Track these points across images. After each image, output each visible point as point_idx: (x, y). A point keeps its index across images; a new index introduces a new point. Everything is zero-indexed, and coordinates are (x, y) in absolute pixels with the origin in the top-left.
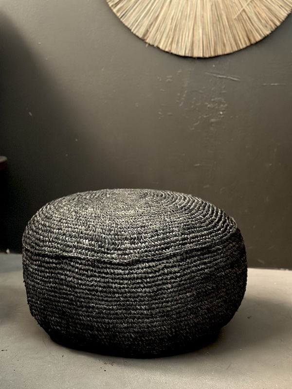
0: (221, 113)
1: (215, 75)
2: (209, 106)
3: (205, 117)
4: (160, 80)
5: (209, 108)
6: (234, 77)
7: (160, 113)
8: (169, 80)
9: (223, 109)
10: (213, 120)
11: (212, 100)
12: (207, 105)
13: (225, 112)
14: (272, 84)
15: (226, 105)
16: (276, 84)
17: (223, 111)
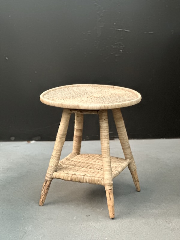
0: (121, 51)
1: (116, 29)
2: (114, 47)
3: (112, 53)
4: (84, 33)
5: (114, 48)
6: (127, 30)
7: (85, 53)
8: (89, 33)
9: (122, 48)
10: (116, 55)
11: (116, 43)
12: (112, 47)
13: (123, 50)
14: (150, 32)
15: (124, 46)
16: (152, 32)
17: (122, 50)
